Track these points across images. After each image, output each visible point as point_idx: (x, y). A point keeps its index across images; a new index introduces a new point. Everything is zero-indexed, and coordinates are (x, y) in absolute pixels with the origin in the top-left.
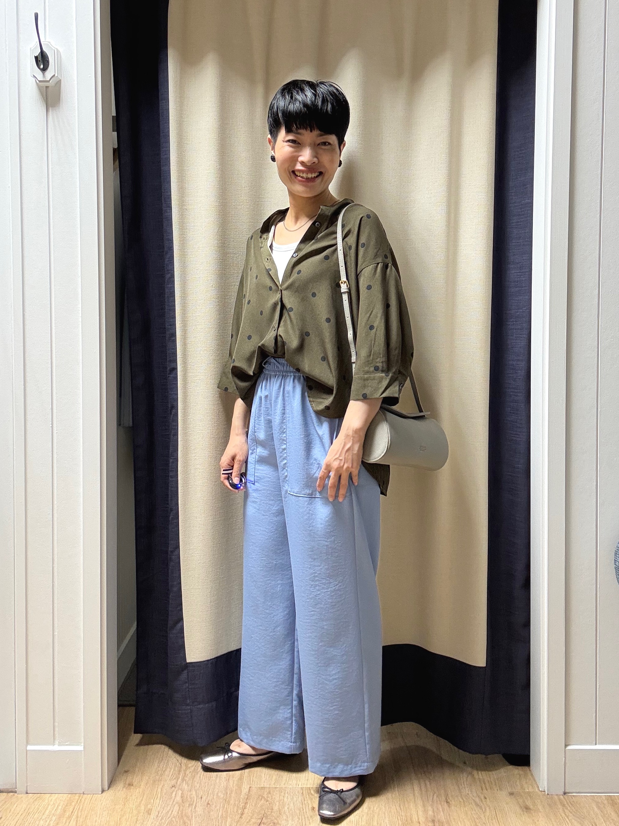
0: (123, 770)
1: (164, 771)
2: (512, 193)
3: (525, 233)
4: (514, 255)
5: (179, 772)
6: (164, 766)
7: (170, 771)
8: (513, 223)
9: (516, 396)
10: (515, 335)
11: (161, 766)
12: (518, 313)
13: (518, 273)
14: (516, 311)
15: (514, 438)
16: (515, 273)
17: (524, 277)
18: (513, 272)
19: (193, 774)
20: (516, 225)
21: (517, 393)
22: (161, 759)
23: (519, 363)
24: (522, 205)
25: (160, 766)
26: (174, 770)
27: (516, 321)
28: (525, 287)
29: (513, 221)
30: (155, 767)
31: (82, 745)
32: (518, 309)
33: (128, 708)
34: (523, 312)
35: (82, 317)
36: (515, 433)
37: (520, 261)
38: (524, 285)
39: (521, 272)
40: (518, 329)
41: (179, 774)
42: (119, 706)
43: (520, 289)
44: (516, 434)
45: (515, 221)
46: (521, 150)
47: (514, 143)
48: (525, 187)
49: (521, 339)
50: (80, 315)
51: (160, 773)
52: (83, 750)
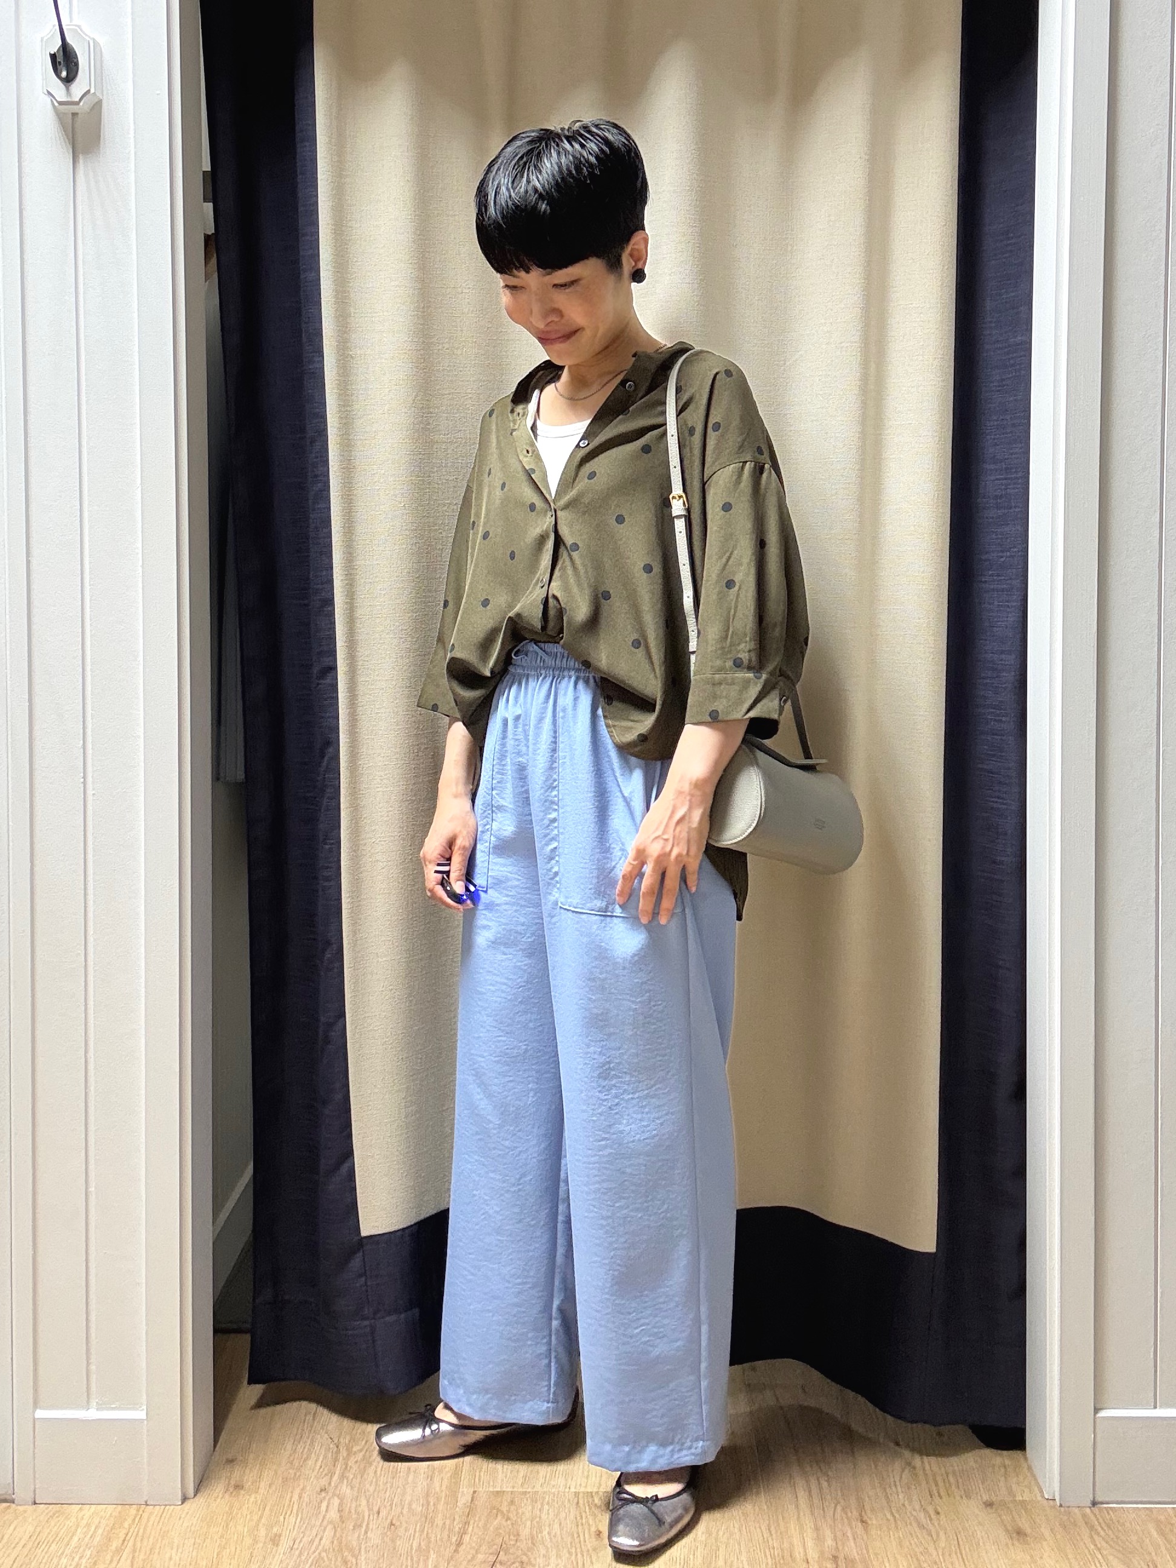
0: (224, 1459)
1: (305, 1460)
2: (991, 322)
3: (1016, 400)
4: (996, 444)
5: (336, 1461)
6: (306, 1450)
7: (316, 1461)
8: (993, 382)
9: (1001, 721)
10: (996, 603)
11: (300, 1449)
12: (1002, 560)
13: (1003, 479)
14: (1001, 554)
15: (995, 805)
16: (997, 479)
17: (1014, 489)
18: (992, 478)
19: (362, 1466)
20: (999, 386)
21: (998, 715)
22: (298, 1437)
23: (1003, 656)
24: (1009, 346)
25: (298, 1450)
26: (325, 1457)
27: (998, 575)
28: (1015, 507)
29: (991, 378)
30: (288, 1453)
31: (143, 1410)
32: (1002, 551)
33: (233, 1335)
34: (1009, 557)
35: (143, 566)
36: (997, 794)
37: (1006, 457)
38: (1013, 505)
39: (1009, 479)
40: (1003, 590)
41: (334, 1466)
42: (216, 1331)
43: (1006, 511)
44: (998, 798)
45: (998, 378)
46: (1008, 239)
47: (993, 223)
48: (1015, 311)
49: (1008, 610)
50: (140, 563)
51: (296, 1463)
52: (145, 1418)
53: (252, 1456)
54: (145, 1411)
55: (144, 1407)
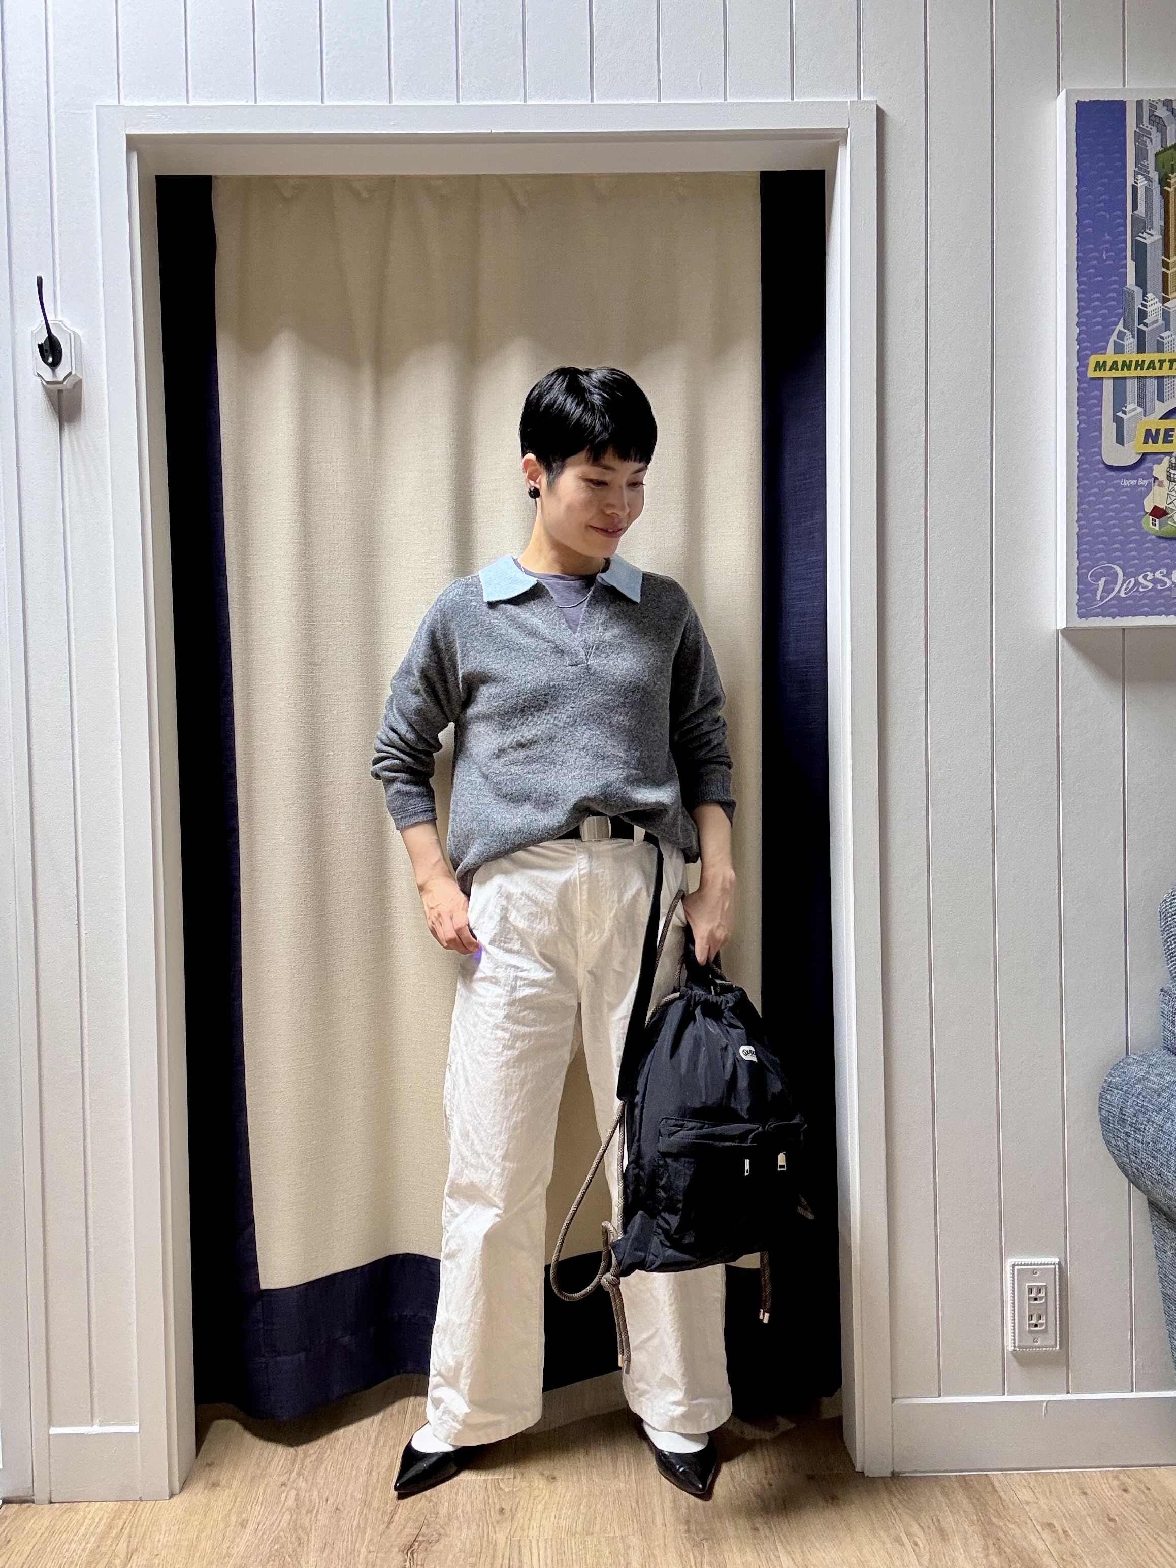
0: (205, 1462)
1: (270, 1462)
2: (792, 544)
6: (271, 1454)
7: (278, 1462)
8: (794, 593)
11: (265, 1454)
19: (315, 1465)
24: (809, 563)
30: (256, 1457)
31: (137, 1425)
41: (293, 1465)
45: (796, 589)
48: (813, 536)
51: (263, 1464)
52: (138, 1431)
53: (226, 1461)
54: (138, 1427)
55: (138, 1423)
